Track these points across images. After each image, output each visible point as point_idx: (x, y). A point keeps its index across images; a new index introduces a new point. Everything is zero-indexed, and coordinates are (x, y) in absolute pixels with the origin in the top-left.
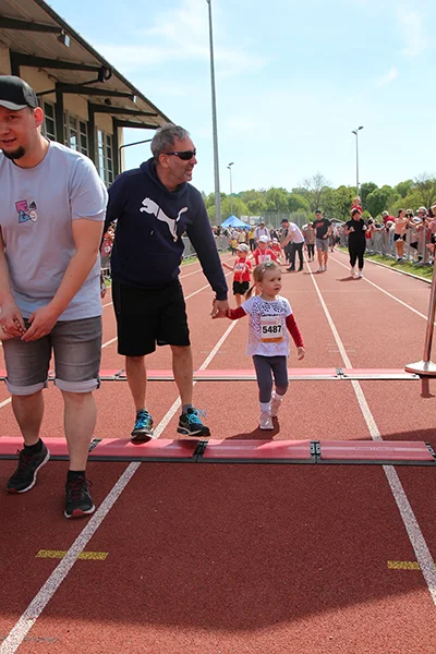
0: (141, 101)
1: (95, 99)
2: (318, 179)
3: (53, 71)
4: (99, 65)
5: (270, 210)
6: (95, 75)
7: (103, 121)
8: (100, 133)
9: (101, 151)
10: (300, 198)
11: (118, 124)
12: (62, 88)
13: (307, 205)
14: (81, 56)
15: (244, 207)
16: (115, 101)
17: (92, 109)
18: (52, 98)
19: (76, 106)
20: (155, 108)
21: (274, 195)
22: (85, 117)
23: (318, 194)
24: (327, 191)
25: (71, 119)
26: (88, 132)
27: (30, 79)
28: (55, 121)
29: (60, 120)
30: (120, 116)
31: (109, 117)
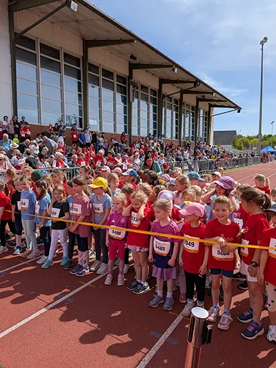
0: (217, 95)
1: (200, 96)
3: (178, 85)
4: (195, 80)
6: (192, 85)
7: (204, 106)
9: (201, 118)
11: (211, 106)
12: (183, 92)
14: (186, 77)
16: (207, 96)
17: (198, 100)
18: (178, 96)
19: (190, 99)
20: (225, 98)
22: (194, 104)
25: (187, 105)
26: (196, 109)
27: (168, 89)
28: (179, 106)
29: (181, 105)
30: (211, 103)
31: (207, 103)
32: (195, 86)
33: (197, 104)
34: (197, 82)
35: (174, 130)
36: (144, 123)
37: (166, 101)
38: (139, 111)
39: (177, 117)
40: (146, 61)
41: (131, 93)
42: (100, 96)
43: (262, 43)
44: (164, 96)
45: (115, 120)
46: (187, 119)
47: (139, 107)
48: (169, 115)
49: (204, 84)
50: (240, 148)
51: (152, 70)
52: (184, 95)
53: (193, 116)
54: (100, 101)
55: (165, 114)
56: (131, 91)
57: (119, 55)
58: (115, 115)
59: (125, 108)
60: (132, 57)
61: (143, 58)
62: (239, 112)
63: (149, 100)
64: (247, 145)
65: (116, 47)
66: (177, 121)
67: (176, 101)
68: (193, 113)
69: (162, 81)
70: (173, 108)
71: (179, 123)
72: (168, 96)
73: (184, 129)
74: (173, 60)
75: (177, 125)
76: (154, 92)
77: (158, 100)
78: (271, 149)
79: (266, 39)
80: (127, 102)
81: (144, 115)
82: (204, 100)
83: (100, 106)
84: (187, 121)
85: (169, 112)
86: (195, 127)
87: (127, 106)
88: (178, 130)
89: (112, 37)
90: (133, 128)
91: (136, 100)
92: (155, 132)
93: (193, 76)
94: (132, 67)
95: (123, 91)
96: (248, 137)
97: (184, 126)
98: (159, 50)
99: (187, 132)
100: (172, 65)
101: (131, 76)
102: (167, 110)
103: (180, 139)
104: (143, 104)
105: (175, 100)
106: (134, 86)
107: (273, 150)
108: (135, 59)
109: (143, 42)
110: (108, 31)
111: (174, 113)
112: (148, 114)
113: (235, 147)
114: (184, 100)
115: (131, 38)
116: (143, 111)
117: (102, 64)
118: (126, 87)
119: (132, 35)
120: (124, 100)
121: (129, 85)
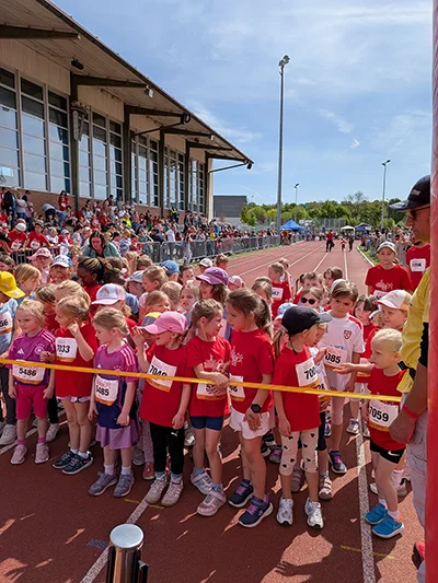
0: (218, 140)
1: (191, 138)
2: (359, 195)
3: (155, 117)
4: (182, 112)
5: (323, 217)
7: (197, 155)
8: (194, 163)
9: (195, 174)
10: (345, 208)
11: (208, 156)
12: (164, 130)
13: (349, 213)
14: (169, 107)
15: (306, 213)
16: (202, 140)
17: (189, 145)
18: (156, 136)
19: (175, 143)
20: (229, 145)
21: (326, 206)
22: (182, 150)
23: (358, 206)
24: (365, 203)
25: (172, 152)
26: (185, 160)
27: (139, 123)
28: (158, 153)
29: (161, 152)
30: (209, 151)
31: (202, 151)
32: (182, 122)
33: (188, 151)
34: (185, 115)
35: (152, 192)
36: (100, 177)
37: (136, 141)
38: (90, 156)
39: (155, 171)
40: (100, 73)
41: (76, 125)
42: (18, 125)
43: (282, 64)
44: (133, 134)
45: (47, 169)
46: (172, 175)
47: (90, 149)
48: (142, 166)
49: (196, 119)
50: (252, 224)
51: (111, 89)
52: (166, 135)
53: (181, 170)
54: (18, 134)
55: (136, 164)
56: (76, 121)
57: (52, 58)
58: (47, 161)
59: (65, 149)
60: (75, 63)
61: (94, 67)
62: (249, 167)
63: (109, 139)
64: (262, 219)
65: (45, 42)
66: (155, 177)
67: (154, 144)
68: (181, 166)
69: (129, 110)
70: (150, 155)
71: (159, 180)
72: (140, 134)
73: (168, 190)
74: (146, 76)
75: (156, 182)
76: (116, 127)
77: (123, 139)
78: (294, 225)
79: (286, 57)
80: (68, 138)
81: (99, 163)
82: (197, 145)
83: (19, 144)
84: (172, 177)
85: (142, 161)
86: (185, 187)
87: (69, 146)
88: (159, 190)
89: (37, 25)
90: (80, 184)
91: (84, 138)
92: (119, 193)
93: (178, 105)
94: (76, 81)
95: (62, 120)
96: (264, 207)
97: (168, 185)
98: (121, 56)
99: (172, 195)
100: (144, 83)
101: (74, 96)
102: (139, 158)
103: (162, 206)
104: (98, 144)
105: (151, 142)
106: (80, 113)
107: (297, 226)
108: (81, 67)
109: (94, 41)
110: (30, 13)
111: (151, 163)
112: (107, 161)
113: (245, 220)
114: (166, 143)
115: (72, 30)
116: (97, 156)
117: (21, 69)
118: (66, 114)
119: (73, 25)
120: (63, 137)
121: (71, 112)
